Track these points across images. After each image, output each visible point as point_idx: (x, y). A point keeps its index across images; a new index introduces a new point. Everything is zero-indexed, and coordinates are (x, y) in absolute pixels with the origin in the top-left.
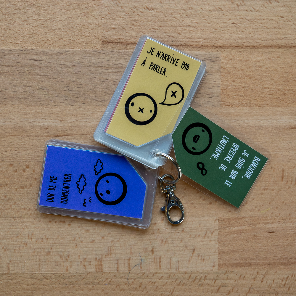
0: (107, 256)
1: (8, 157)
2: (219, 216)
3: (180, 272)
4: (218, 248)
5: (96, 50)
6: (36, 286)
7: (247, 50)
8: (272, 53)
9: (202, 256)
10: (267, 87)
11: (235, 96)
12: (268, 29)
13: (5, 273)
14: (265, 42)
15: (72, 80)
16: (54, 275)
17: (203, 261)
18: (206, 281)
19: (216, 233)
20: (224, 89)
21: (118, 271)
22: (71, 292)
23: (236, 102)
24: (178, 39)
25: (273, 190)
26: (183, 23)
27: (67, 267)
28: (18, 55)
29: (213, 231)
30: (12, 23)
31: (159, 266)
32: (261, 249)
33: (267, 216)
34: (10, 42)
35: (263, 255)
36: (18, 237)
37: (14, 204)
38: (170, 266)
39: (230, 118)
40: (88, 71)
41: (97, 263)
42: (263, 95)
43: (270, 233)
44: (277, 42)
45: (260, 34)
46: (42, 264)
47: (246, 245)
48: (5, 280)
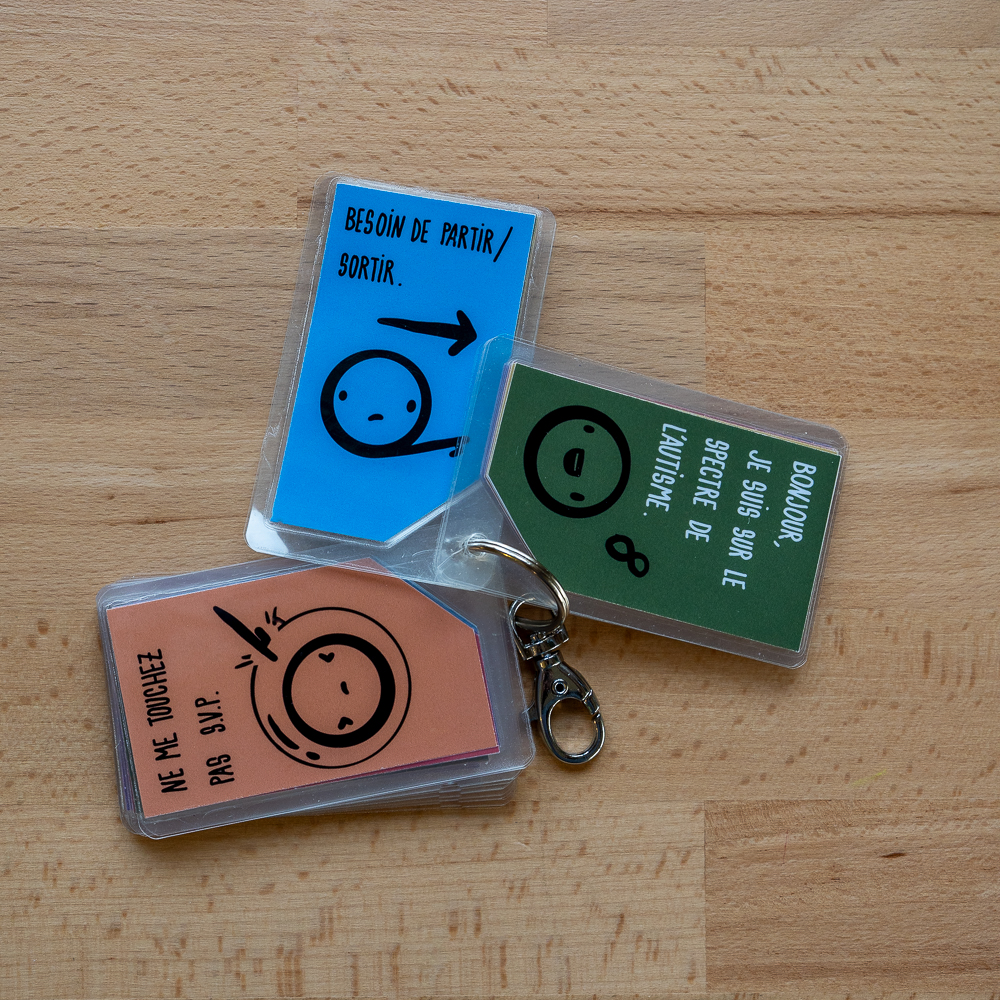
0: (317, 942)
2: (709, 798)
3: (573, 996)
4: (707, 910)
5: (279, 228)
7: (792, 224)
8: (878, 236)
9: (650, 941)
10: (865, 349)
11: (756, 380)
12: (865, 152)
14: (855, 196)
15: (197, 331)
17: (655, 959)
19: (698, 858)
20: (717, 359)
21: (356, 993)
24: (556, 190)
25: (895, 706)
26: (573, 136)
27: (179, 981)
28: (14, 247)
29: (689, 852)
31: (498, 976)
32: (855, 914)
33: (877, 797)
35: (864, 938)
36: (7, 872)
38: (540, 976)
40: (252, 300)
41: (282, 964)
42: (852, 378)
43: (888, 857)
44: (895, 196)
45: (836, 172)
46: (90, 968)
47: (803, 902)
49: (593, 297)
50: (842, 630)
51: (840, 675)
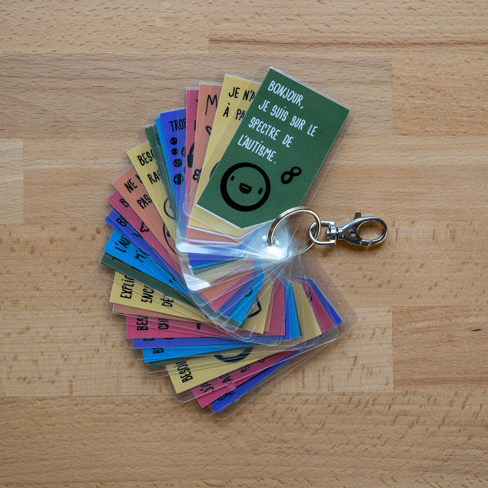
1: (69, 216)
2: (394, 305)
3: (334, 393)
4: (393, 355)
5: (201, 52)
6: (112, 415)
7: (431, 49)
8: (470, 54)
9: (368, 368)
10: (464, 105)
12: (464, 16)
13: (65, 395)
14: (460, 36)
15: (165, 99)
16: (140, 398)
17: (371, 376)
18: (376, 407)
19: (390, 331)
20: (397, 110)
22: (167, 425)
23: (417, 128)
24: (325, 34)
25: (477, 264)
26: (333, 10)
28: (82, 62)
29: (385, 329)
30: (74, 14)
31: (301, 384)
32: (459, 356)
33: (469, 305)
34: (70, 43)
35: (463, 366)
36: (84, 339)
37: (79, 289)
38: (320, 384)
39: (407, 154)
42: (458, 118)
43: (474, 331)
44: (478, 36)
45: (451, 25)
46: (121, 381)
47: (436, 351)
48: (66, 405)
49: (342, 82)
50: (454, 231)
51: (453, 251)
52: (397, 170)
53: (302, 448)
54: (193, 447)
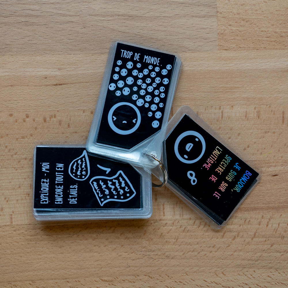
1: (8, 107)
3: (184, 218)
6: (39, 237)
10: (264, 30)
11: (232, 40)
13: (7, 224)
15: (69, 29)
18: (211, 227)
20: (221, 34)
22: (75, 242)
23: (234, 46)
25: (274, 133)
28: (15, 5)
31: (162, 213)
32: (264, 192)
33: (270, 159)
35: (267, 199)
36: (20, 187)
37: (15, 154)
38: (174, 213)
39: (228, 62)
42: (260, 38)
43: (273, 176)
48: (8, 231)
49: (185, 16)
50: (259, 111)
51: (259, 124)
52: (222, 73)
53: (164, 254)
54: (92, 256)
